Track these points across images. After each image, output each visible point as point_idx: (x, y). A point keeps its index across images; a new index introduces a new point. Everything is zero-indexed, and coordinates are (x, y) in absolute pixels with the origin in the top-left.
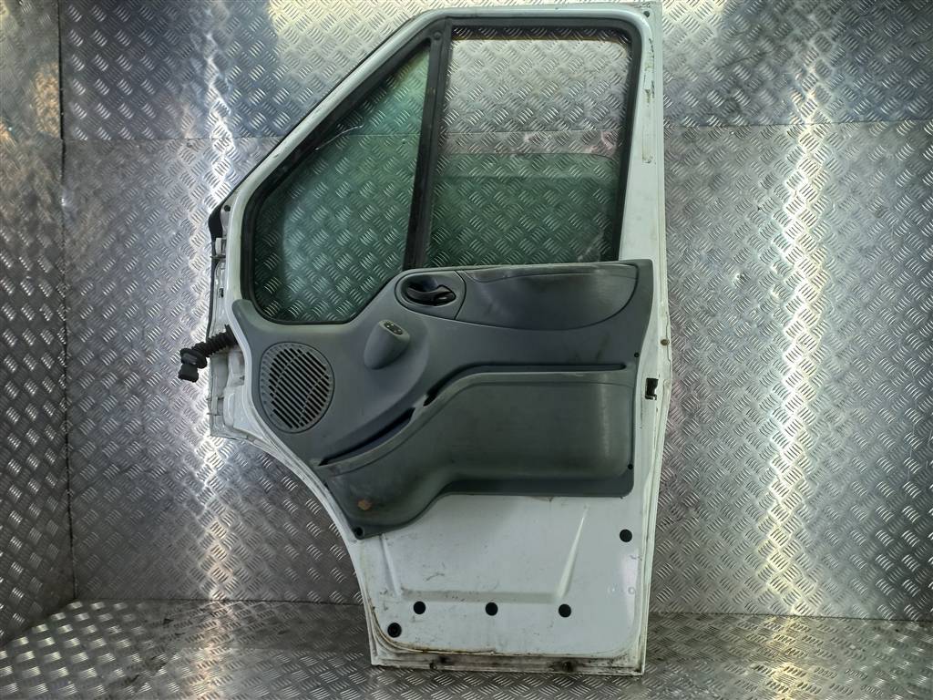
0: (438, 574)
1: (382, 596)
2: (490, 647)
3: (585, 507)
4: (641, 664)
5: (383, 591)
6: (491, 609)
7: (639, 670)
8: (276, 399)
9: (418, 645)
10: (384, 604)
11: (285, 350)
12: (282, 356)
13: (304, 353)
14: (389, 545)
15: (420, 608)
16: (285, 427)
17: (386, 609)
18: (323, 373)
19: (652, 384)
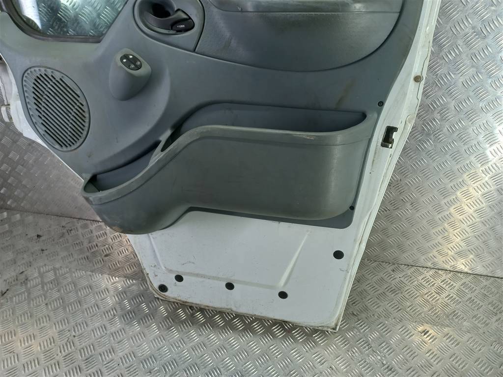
0: (190, 262)
1: (153, 268)
2: (228, 307)
3: (307, 231)
4: (336, 325)
5: (153, 265)
6: (230, 286)
7: (334, 329)
8: (44, 121)
9: (179, 298)
10: (154, 273)
11: (41, 75)
12: (38, 80)
13: (57, 79)
14: (153, 238)
15: (179, 278)
16: (57, 146)
17: (156, 276)
18: (78, 101)
19: (390, 130)
